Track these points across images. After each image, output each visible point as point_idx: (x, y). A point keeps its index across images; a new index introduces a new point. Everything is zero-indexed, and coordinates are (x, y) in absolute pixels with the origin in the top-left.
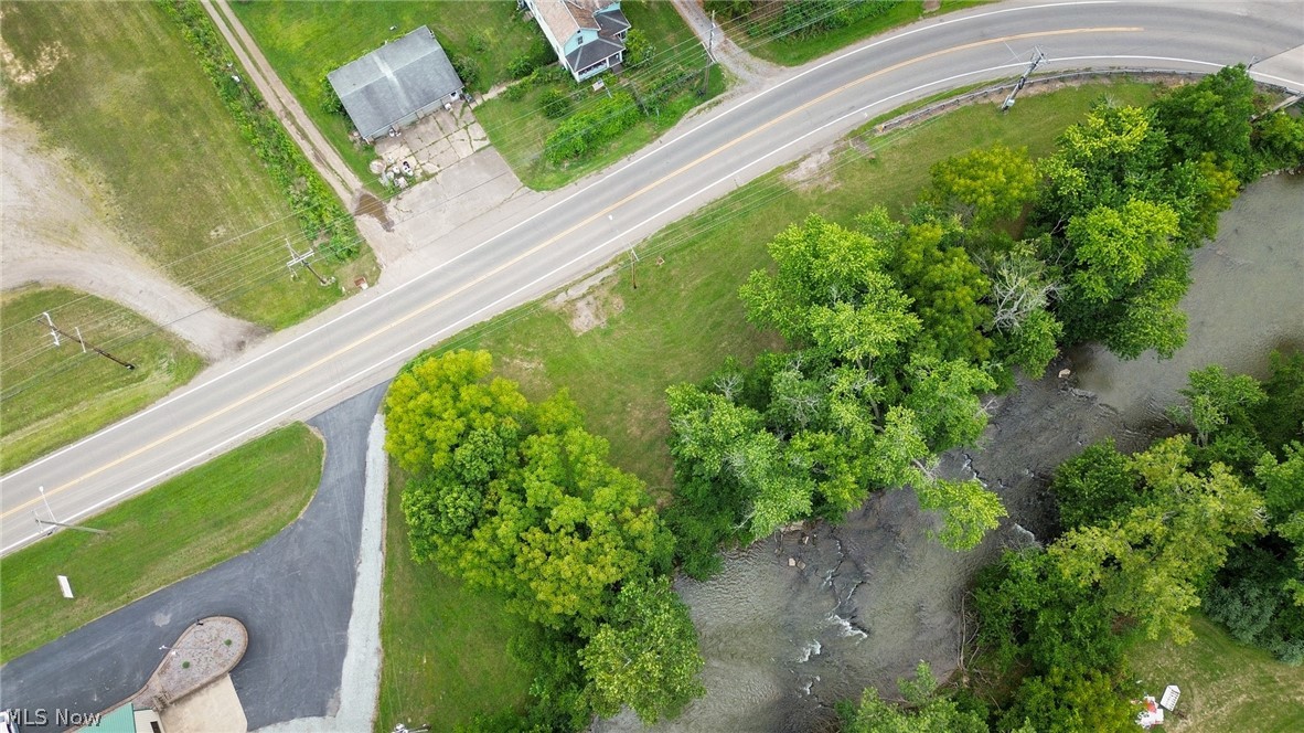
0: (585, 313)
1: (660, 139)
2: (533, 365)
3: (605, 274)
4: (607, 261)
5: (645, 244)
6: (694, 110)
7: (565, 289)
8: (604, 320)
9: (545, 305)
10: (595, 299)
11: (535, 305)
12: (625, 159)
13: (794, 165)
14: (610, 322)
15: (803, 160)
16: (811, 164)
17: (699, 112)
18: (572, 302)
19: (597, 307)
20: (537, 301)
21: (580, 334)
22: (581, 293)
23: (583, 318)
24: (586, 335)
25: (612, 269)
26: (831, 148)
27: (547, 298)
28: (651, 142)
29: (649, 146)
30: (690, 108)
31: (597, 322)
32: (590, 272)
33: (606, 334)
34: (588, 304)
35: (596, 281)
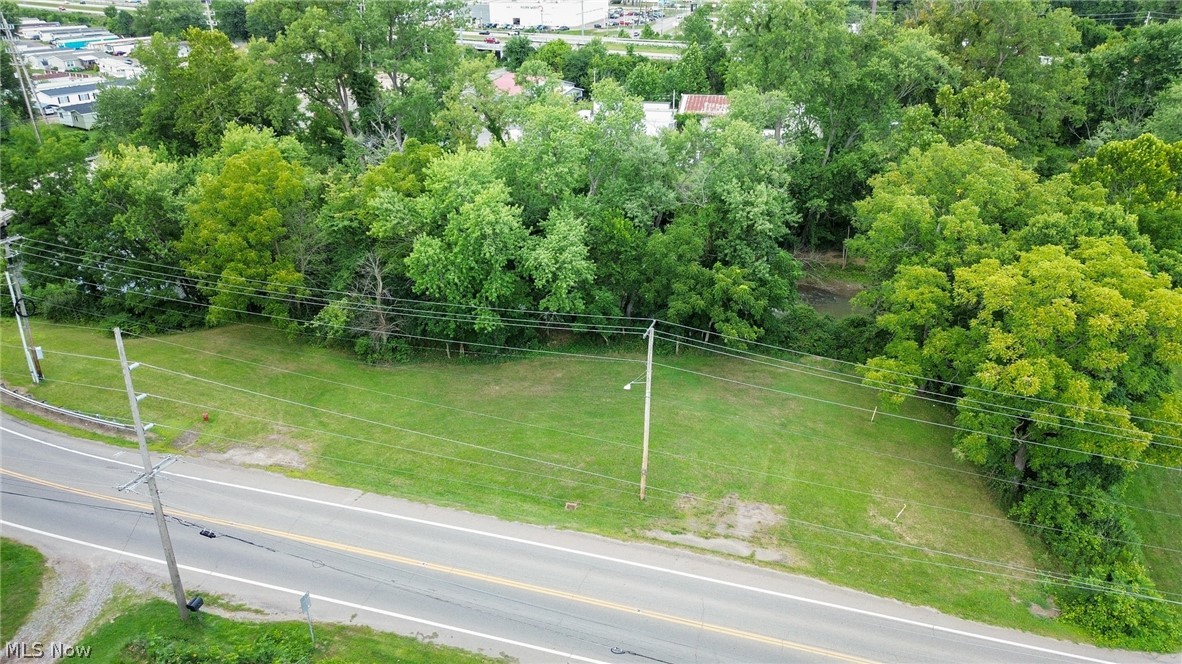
0: (747, 521)
1: (347, 622)
2: (885, 521)
3: (668, 536)
4: (648, 545)
5: (567, 525)
6: (239, 617)
7: (751, 558)
8: (726, 501)
9: (803, 564)
10: (713, 526)
11: (821, 572)
12: (439, 641)
13: (277, 467)
14: (720, 495)
15: (258, 466)
16: (260, 457)
17: (238, 608)
18: (754, 540)
19: (722, 515)
20: (815, 576)
21: (777, 507)
22: (729, 542)
23: (755, 520)
24: (769, 501)
25: (649, 534)
26: (213, 456)
27: (793, 570)
28: (365, 630)
29: (377, 626)
30: (234, 625)
31: (738, 502)
32: (690, 553)
33: (740, 486)
34: (730, 526)
35: (689, 538)
